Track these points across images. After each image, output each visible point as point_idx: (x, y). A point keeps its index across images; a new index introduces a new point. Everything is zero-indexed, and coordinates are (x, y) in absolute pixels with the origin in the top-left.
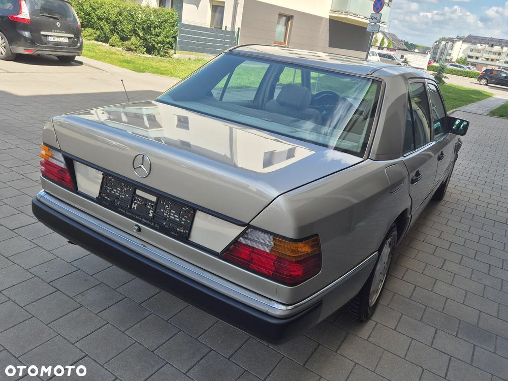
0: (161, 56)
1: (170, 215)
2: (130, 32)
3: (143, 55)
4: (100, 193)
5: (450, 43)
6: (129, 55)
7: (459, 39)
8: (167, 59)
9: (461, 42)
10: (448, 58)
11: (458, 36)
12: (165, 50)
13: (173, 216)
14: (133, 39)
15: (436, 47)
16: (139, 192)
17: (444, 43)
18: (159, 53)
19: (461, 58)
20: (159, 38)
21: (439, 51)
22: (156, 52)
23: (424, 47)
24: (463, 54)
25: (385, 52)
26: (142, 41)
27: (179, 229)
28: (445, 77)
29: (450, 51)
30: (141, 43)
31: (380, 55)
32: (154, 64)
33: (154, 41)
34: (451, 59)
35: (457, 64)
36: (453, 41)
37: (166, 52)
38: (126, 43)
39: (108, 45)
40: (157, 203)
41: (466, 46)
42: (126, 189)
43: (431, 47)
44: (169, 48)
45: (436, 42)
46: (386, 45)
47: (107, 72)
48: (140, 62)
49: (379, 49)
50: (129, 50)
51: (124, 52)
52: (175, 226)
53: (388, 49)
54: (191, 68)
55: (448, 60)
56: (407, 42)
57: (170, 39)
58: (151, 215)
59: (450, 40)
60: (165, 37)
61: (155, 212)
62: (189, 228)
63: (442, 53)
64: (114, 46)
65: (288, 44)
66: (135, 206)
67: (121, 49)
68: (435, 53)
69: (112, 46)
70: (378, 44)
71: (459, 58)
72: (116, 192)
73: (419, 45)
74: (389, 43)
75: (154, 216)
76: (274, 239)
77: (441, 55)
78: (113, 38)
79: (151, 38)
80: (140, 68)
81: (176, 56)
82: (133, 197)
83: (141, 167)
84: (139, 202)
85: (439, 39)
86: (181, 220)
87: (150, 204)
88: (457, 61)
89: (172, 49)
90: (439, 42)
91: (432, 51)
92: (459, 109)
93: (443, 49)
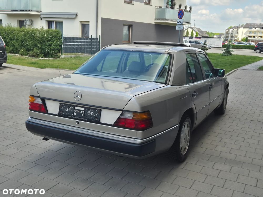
0: (53, 58)
1: (91, 114)
2: (33, 45)
3: (42, 59)
4: (59, 112)
5: (235, 30)
6: (33, 60)
7: (241, 26)
8: (57, 59)
9: (242, 28)
10: (236, 39)
11: (240, 25)
12: (56, 54)
13: (92, 114)
14: (35, 50)
15: (227, 33)
16: (76, 108)
17: (231, 30)
18: (52, 56)
19: (244, 38)
20: (51, 47)
21: (229, 35)
22: (50, 56)
23: (219, 34)
24: (245, 36)
25: (194, 39)
26: (40, 50)
27: (96, 119)
28: (232, 51)
29: (236, 35)
30: (40, 51)
31: (190, 42)
32: (50, 63)
33: (48, 49)
34: (238, 39)
35: (242, 42)
36: (237, 28)
37: (56, 55)
38: (31, 52)
39: (18, 55)
40: (85, 111)
41: (246, 30)
42: (70, 108)
43: (224, 33)
44: (57, 52)
45: (227, 30)
46: (195, 35)
47: (23, 71)
48: (41, 62)
49: (190, 38)
50: (33, 56)
51: (30, 58)
52: (93, 118)
53: (196, 37)
54: (73, 63)
55: (236, 40)
56: (209, 32)
57: (58, 47)
58: (83, 116)
59: (235, 27)
60: (55, 46)
61: (84, 114)
62: (99, 118)
63: (232, 37)
64: (23, 55)
65: (131, 42)
66: (75, 114)
67: (27, 56)
68: (227, 37)
69: (22, 55)
70: (190, 35)
71: (243, 38)
72: (66, 110)
73: (216, 33)
74: (197, 34)
75: (84, 116)
76: (133, 114)
77: (231, 37)
78: (22, 50)
79: (46, 48)
80: (42, 66)
81: (63, 56)
82: (74, 110)
83: (77, 96)
84: (77, 112)
85: (228, 28)
86: (96, 115)
87: (82, 111)
88: (242, 40)
89: (60, 52)
90: (229, 29)
91: (225, 35)
92: (239, 68)
93: (232, 34)
